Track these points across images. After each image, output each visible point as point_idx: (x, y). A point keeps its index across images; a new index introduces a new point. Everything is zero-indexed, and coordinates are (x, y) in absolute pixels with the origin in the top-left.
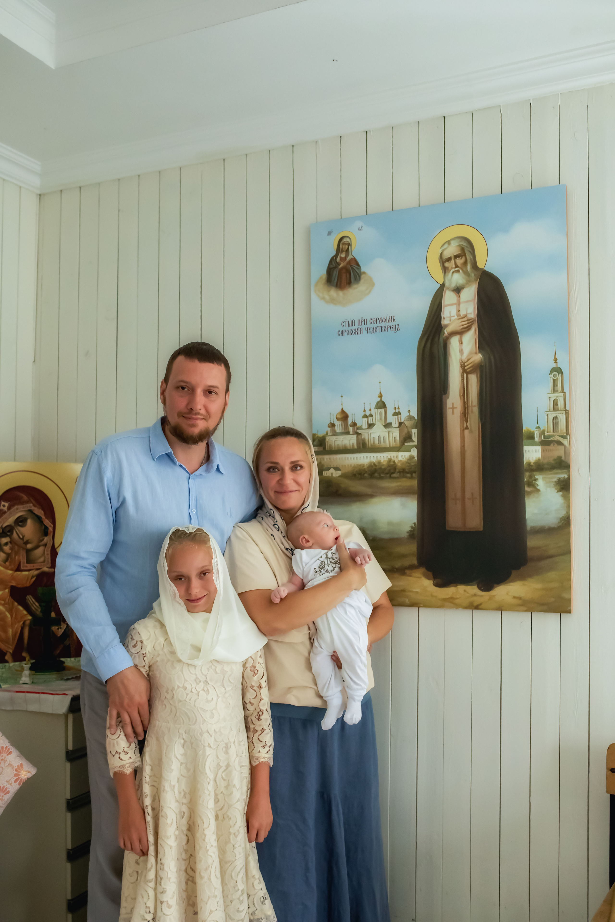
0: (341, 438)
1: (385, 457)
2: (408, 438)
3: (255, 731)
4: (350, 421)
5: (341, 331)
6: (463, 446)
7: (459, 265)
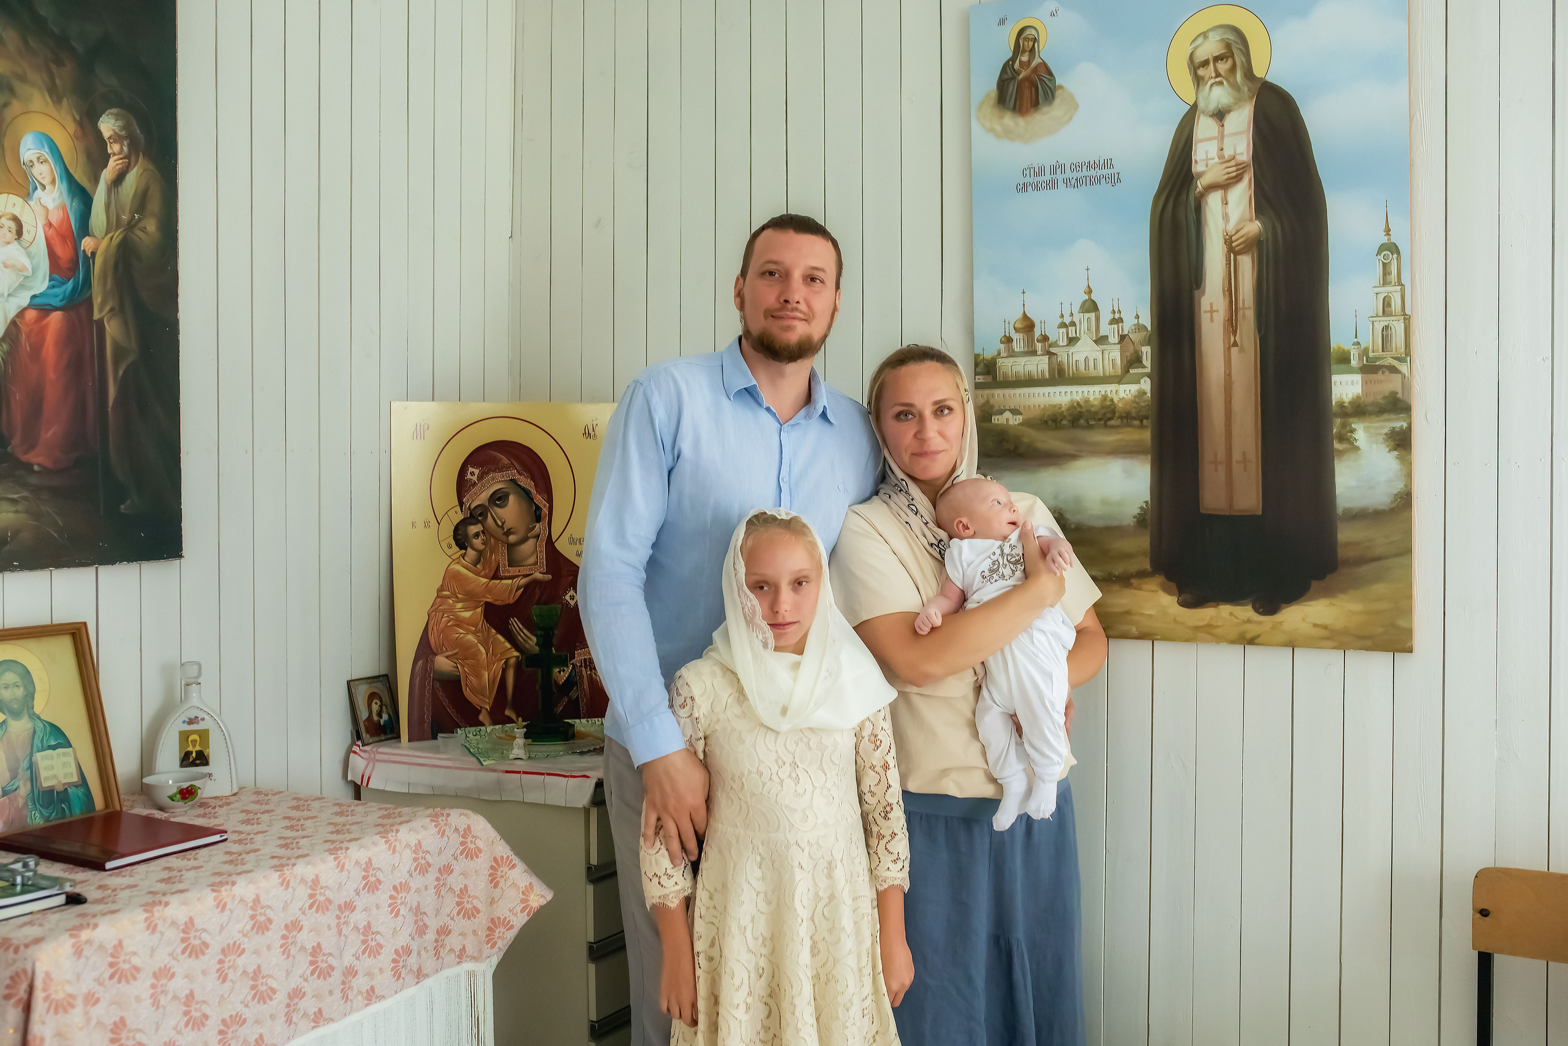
0: (1022, 360)
1: (1097, 393)
2: (1135, 361)
3: (881, 837)
4: (1037, 333)
5: (1021, 185)
6: (1228, 375)
7: (1222, 73)
